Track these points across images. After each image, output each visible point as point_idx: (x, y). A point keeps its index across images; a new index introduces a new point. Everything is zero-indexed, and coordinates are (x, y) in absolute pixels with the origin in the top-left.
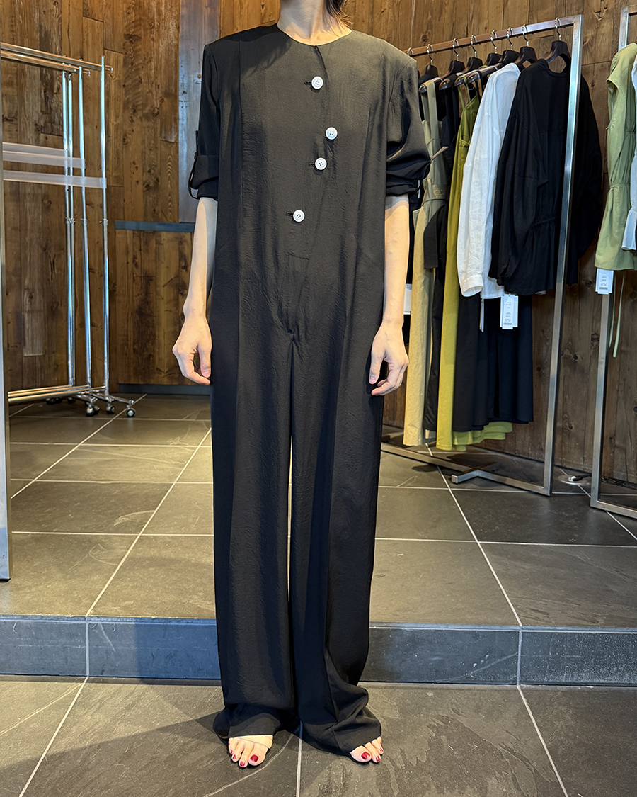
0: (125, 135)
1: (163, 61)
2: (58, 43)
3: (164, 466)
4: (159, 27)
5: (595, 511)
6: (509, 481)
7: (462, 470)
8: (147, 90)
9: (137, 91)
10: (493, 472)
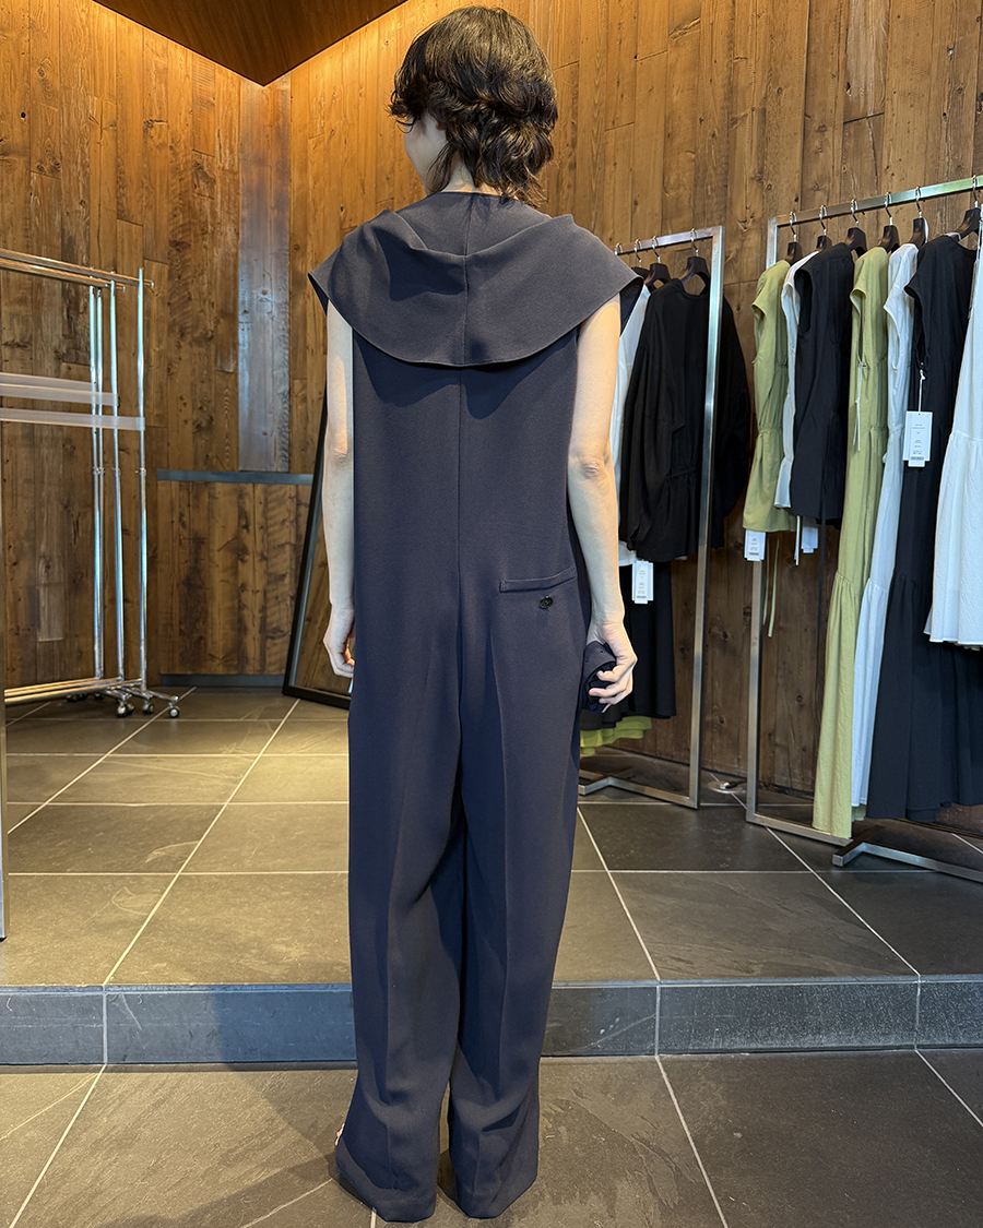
0: (170, 364)
1: (219, 274)
2: (84, 251)
3: (215, 782)
4: (213, 232)
5: (751, 827)
6: (648, 791)
7: (591, 778)
8: (199, 309)
9: (185, 310)
10: (628, 780)
